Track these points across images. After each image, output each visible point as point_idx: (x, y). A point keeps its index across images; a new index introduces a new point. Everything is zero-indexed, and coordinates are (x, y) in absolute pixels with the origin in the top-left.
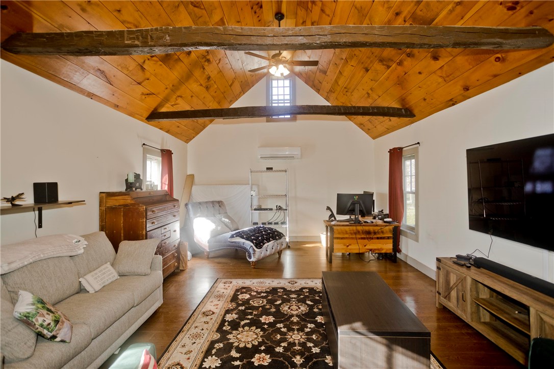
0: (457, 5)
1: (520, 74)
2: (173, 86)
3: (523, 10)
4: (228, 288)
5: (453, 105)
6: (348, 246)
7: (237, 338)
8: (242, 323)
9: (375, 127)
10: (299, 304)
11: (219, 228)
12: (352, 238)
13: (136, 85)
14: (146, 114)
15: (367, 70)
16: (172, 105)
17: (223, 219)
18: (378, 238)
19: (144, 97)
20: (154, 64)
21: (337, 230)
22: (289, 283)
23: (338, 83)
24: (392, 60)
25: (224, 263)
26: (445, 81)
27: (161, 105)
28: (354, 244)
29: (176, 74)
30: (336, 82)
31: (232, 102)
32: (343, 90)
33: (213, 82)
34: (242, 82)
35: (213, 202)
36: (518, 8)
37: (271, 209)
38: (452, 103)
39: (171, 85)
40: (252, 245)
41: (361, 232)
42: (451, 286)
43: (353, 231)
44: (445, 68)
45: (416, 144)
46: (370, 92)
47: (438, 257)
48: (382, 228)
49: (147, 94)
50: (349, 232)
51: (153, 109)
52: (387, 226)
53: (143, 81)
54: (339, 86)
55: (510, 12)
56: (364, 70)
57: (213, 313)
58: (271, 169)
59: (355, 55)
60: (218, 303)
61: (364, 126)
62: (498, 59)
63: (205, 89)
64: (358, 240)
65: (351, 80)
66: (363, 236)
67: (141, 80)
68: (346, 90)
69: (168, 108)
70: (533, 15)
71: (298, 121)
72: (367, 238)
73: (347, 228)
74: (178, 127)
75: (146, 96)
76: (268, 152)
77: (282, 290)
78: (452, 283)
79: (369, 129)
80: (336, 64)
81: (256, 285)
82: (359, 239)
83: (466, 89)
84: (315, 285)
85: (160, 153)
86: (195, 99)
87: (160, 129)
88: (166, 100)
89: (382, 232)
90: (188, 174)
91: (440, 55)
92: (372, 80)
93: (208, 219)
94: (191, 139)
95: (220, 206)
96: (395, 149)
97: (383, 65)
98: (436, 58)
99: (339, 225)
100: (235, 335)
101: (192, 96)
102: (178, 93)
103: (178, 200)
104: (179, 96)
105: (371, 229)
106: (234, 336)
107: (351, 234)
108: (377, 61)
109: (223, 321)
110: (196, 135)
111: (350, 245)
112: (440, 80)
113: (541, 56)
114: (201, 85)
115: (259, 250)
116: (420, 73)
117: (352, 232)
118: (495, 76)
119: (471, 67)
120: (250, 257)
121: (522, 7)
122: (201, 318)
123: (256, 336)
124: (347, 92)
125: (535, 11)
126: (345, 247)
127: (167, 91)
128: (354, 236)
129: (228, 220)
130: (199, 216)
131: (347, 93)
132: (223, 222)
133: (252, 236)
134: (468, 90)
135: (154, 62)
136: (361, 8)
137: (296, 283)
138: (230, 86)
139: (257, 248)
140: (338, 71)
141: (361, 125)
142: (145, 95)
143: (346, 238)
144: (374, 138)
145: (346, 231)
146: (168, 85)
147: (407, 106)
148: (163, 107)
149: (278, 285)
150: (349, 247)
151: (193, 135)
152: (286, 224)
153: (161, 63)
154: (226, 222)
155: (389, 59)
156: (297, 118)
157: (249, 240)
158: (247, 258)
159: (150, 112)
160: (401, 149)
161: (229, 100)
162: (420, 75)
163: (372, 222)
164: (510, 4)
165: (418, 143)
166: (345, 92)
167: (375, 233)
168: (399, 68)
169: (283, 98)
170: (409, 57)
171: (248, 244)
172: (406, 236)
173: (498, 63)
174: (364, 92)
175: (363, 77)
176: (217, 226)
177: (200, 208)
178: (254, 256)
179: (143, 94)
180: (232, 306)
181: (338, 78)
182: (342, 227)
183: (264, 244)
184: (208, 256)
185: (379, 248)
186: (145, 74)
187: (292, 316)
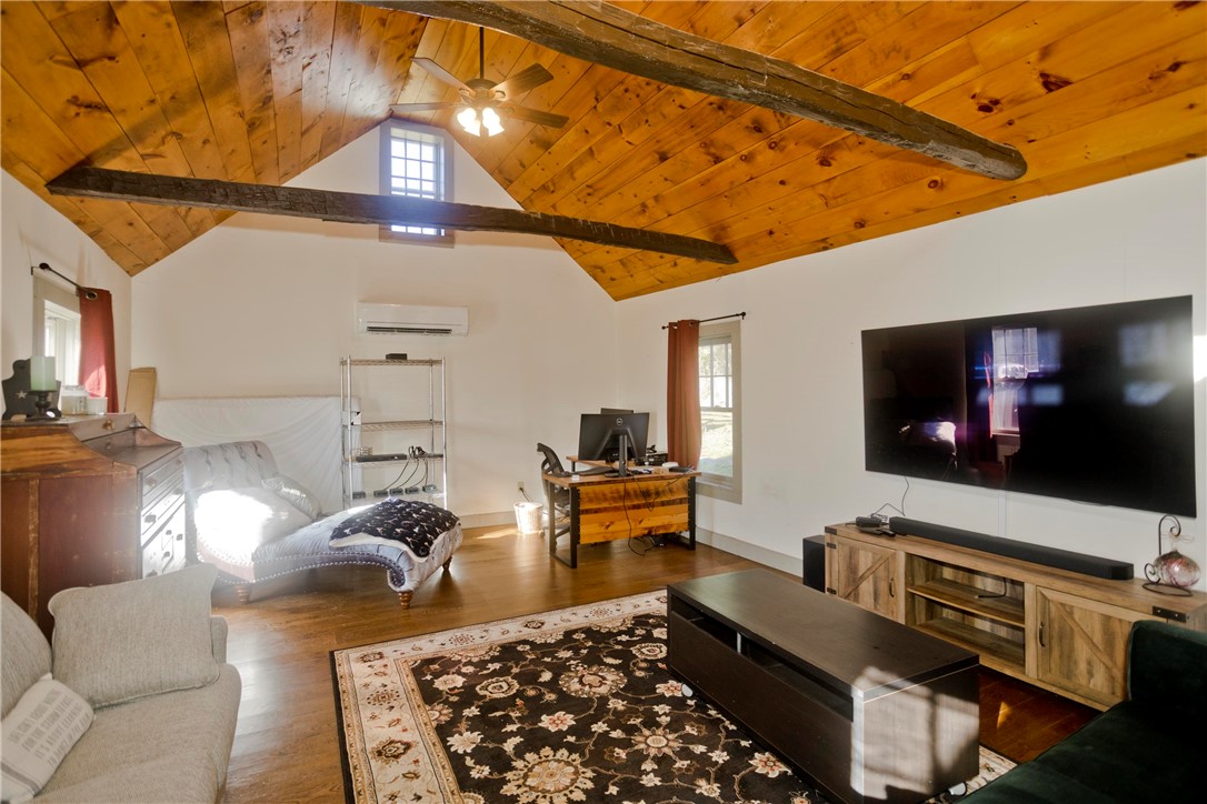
0: (903, 78)
1: (959, 214)
2: (173, 98)
3: (1001, 115)
4: (388, 671)
5: (825, 249)
6: (608, 527)
7: (531, 788)
8: (509, 746)
9: (632, 276)
10: (594, 669)
11: (284, 516)
12: (617, 509)
13: (66, 64)
14: (54, 169)
15: (663, 158)
16: (143, 157)
17: (285, 490)
18: (663, 504)
19: (73, 110)
20: (153, 15)
21: (587, 494)
22: (526, 626)
23: (572, 174)
24: (732, 149)
25: (309, 609)
26: (826, 203)
27: (113, 149)
28: (619, 521)
29: (197, 62)
30: (571, 170)
31: (287, 175)
32: (581, 191)
33: (271, 112)
34: (329, 128)
35: (239, 445)
36: (995, 111)
37: (402, 457)
38: (823, 245)
39: (168, 96)
40: (405, 548)
41: (632, 493)
42: (860, 574)
43: (618, 492)
44: (835, 182)
45: (737, 315)
46: (650, 203)
47: (828, 525)
48: (670, 483)
49: (89, 106)
50: (609, 495)
51: (82, 157)
52: (679, 477)
53: (92, 61)
54: (574, 179)
55: (982, 114)
56: (657, 156)
57: (408, 746)
58: (402, 357)
59: (647, 121)
60: (394, 715)
61: (603, 271)
62: (933, 184)
63: (245, 127)
64: (629, 512)
65: (612, 171)
66: (636, 502)
67: (88, 55)
68: (590, 190)
69: (130, 160)
70: (1011, 127)
71: (457, 247)
72: (644, 506)
73: (606, 488)
74: (131, 224)
75: (83, 110)
76: (388, 315)
77: (528, 647)
78: (862, 570)
79: (613, 279)
80: (587, 132)
81: (453, 646)
82: (629, 508)
83: (860, 224)
84: (585, 620)
85: (77, 299)
86: (209, 150)
87: (78, 223)
88: (135, 136)
89: (671, 491)
90: (134, 366)
91: (837, 157)
92: (666, 179)
93: (243, 493)
94: (146, 265)
95: (259, 456)
96: (681, 323)
97: (709, 154)
98: (825, 162)
99: (589, 484)
100: (521, 782)
101: (206, 142)
102: (175, 125)
103: (179, 444)
104: (174, 133)
105: (651, 485)
106: (519, 786)
107: (614, 499)
108: (698, 144)
109: (456, 760)
110: (166, 254)
111: (612, 523)
112: (819, 202)
113: (997, 192)
114: (242, 115)
115: (424, 559)
116: (782, 183)
117: (616, 495)
118: (918, 210)
119: (884, 188)
120: (399, 580)
121: (1001, 110)
122: (382, 768)
123: (572, 769)
124: (589, 194)
125: (1017, 122)
126: (602, 529)
127: (149, 111)
128: (621, 504)
129: (298, 493)
130: (211, 488)
131: (589, 199)
132: (286, 498)
133: (394, 527)
134: (862, 226)
135: (155, 11)
136: (706, 31)
137: (543, 624)
138: (303, 134)
139: (419, 555)
140: (587, 147)
141: (596, 271)
142: (79, 106)
143: (605, 510)
144: (616, 299)
145: (604, 495)
146: (162, 93)
147: (726, 241)
148: (114, 156)
149: (505, 636)
150: (610, 529)
151: (158, 253)
152: (442, 492)
153: (171, 19)
154: (293, 499)
155: (726, 145)
156: (457, 239)
157: (394, 538)
158: (390, 585)
159: (72, 162)
160: (695, 323)
161: (282, 171)
162: (782, 186)
163: (650, 472)
164: (986, 102)
165: (743, 314)
166: (584, 193)
167: (658, 494)
168: (743, 166)
169: (418, 188)
170: (771, 148)
171: (392, 549)
172: (711, 495)
173: (931, 190)
174: (637, 202)
175: (645, 170)
176: (277, 511)
177: (208, 462)
178: (411, 576)
179: (75, 101)
180: (440, 713)
181: (580, 162)
182: (597, 488)
183: (431, 543)
184: (248, 597)
185: (666, 522)
186: (109, 37)
187: (603, 700)
